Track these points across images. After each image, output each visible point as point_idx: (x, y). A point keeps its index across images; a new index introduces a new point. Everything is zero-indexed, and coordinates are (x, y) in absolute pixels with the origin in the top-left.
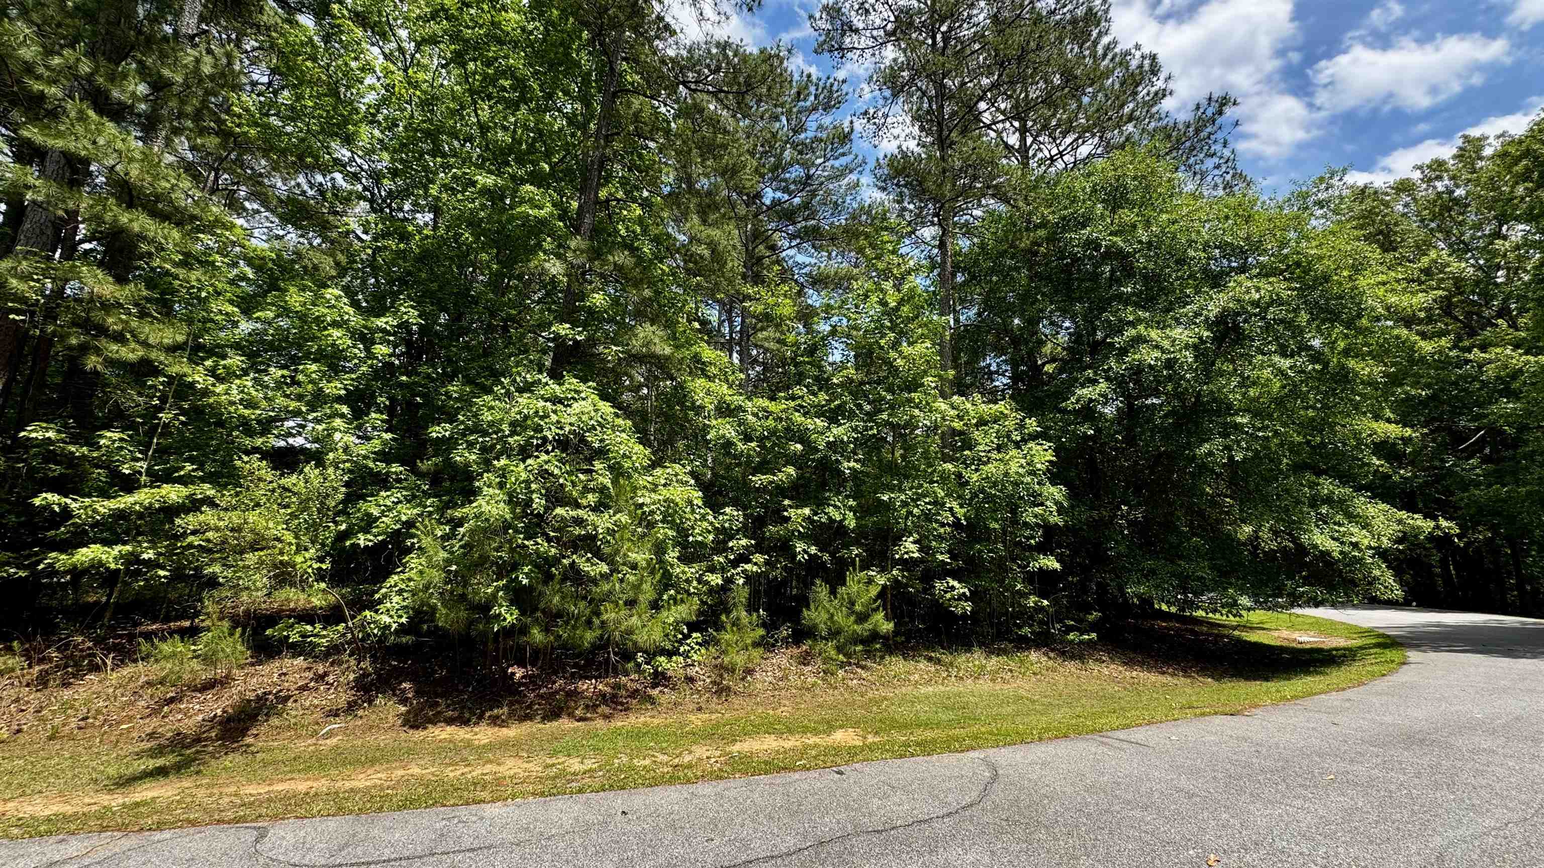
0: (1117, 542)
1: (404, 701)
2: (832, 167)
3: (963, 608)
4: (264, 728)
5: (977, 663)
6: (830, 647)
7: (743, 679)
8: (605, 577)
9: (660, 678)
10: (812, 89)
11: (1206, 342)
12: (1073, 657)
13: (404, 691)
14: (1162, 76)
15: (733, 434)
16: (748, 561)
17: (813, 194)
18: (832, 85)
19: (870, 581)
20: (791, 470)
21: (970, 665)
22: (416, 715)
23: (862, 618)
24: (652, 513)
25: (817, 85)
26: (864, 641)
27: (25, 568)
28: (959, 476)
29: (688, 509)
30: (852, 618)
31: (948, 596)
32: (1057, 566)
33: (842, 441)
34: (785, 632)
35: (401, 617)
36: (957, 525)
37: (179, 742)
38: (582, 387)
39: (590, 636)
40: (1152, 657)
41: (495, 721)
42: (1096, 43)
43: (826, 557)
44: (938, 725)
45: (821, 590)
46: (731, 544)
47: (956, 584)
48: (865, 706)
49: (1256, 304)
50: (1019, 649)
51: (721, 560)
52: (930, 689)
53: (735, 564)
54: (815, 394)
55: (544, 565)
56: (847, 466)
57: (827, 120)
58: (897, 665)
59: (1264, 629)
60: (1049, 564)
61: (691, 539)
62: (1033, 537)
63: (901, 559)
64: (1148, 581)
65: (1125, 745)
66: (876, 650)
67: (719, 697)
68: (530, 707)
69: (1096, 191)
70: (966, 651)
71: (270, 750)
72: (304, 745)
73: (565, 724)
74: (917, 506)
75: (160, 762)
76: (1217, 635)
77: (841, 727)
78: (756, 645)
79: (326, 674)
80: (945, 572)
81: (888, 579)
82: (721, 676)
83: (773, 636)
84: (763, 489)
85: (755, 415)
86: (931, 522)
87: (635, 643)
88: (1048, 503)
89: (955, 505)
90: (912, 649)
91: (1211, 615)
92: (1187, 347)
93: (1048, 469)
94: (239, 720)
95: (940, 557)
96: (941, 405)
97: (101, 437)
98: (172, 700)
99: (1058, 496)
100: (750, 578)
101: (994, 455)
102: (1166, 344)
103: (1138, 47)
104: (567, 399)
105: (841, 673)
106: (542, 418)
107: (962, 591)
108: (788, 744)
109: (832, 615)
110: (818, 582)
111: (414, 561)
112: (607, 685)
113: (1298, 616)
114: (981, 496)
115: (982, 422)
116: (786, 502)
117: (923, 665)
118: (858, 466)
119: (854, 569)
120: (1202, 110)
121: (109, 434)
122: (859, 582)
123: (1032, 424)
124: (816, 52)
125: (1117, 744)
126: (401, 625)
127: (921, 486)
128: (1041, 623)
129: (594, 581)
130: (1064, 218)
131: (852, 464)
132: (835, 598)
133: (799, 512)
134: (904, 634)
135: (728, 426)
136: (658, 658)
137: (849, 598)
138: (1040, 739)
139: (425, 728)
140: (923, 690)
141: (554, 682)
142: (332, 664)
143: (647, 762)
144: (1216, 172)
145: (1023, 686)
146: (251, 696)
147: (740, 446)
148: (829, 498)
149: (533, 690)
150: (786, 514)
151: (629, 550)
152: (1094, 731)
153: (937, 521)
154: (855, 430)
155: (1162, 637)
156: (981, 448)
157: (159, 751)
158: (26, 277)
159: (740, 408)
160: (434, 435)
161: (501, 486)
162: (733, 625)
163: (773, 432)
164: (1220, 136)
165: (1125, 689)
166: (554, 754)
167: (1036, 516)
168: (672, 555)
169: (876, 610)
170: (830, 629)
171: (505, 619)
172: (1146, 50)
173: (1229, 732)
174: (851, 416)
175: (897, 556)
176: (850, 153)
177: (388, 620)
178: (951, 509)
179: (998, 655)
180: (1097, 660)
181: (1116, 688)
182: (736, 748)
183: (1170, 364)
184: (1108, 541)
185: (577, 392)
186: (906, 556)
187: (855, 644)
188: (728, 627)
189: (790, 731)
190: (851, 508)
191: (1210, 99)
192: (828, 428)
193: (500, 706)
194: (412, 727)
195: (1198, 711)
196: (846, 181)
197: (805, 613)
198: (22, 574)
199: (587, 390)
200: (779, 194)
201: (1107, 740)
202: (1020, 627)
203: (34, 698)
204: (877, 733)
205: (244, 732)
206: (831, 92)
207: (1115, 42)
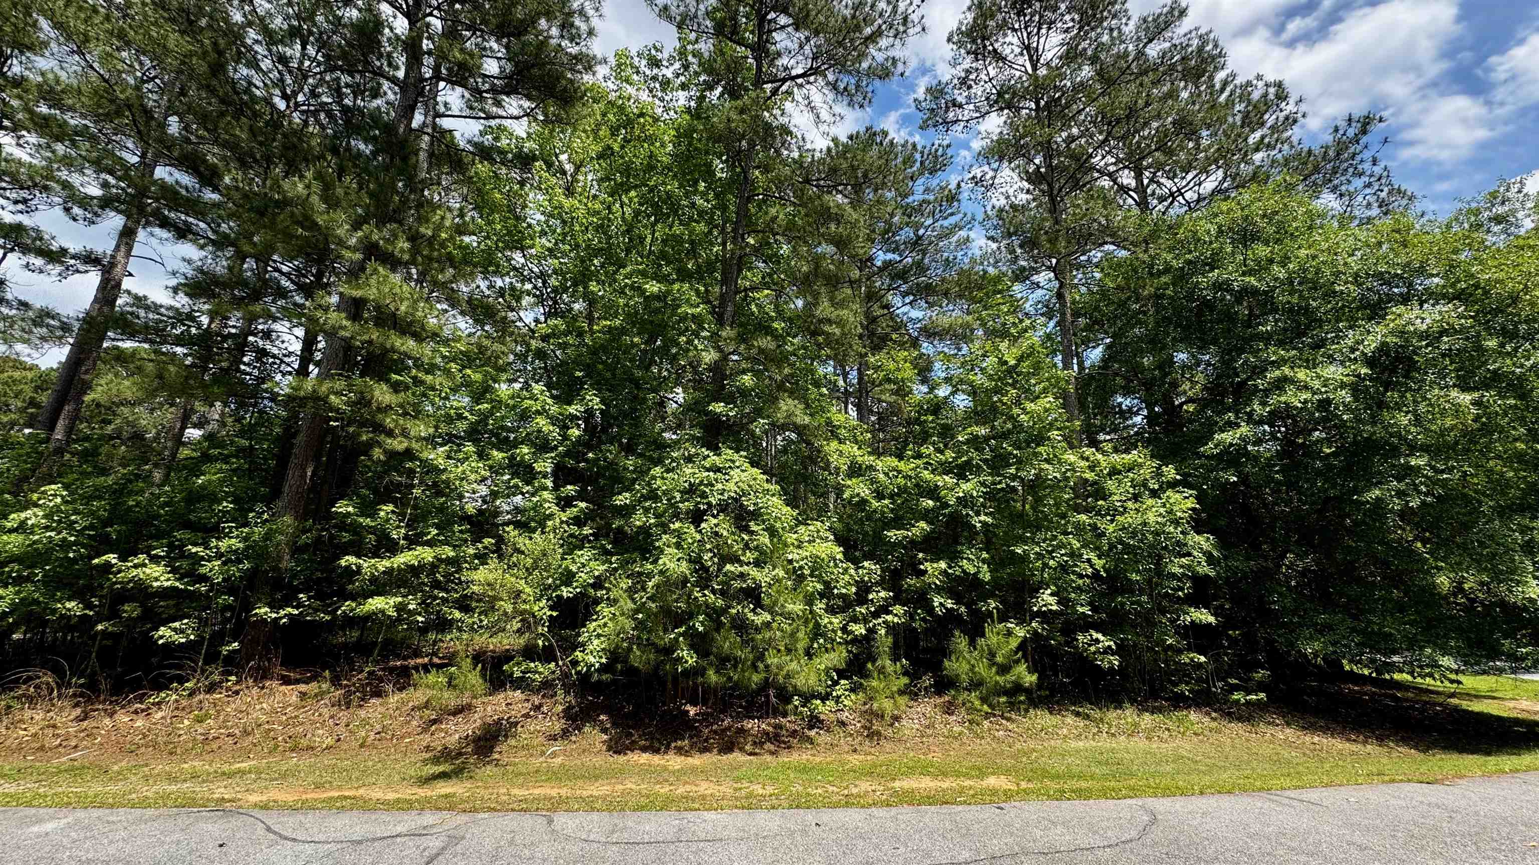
0: (1280, 594)
1: (604, 731)
2: (941, 226)
3: (1110, 662)
4: (504, 747)
5: (1130, 720)
6: (974, 697)
7: (892, 725)
8: (768, 625)
9: (815, 721)
10: (918, 156)
11: (1364, 379)
12: (1240, 719)
13: (602, 722)
14: (1292, 101)
15: (867, 492)
16: (888, 613)
17: (924, 252)
18: (937, 151)
19: (1009, 633)
20: (922, 524)
21: (1123, 722)
22: (616, 743)
23: (1004, 669)
24: (801, 568)
25: (922, 153)
26: (1006, 692)
27: (328, 613)
28: (1094, 527)
29: (832, 564)
30: (994, 669)
31: (1093, 649)
32: (1211, 619)
33: (972, 496)
34: (927, 680)
35: (601, 657)
36: (1096, 576)
37: (446, 755)
38: (736, 457)
39: (756, 678)
40: (1338, 723)
41: (680, 751)
42: (1211, 78)
43: (963, 609)
44: (1092, 777)
45: (961, 642)
46: (871, 597)
47: (1100, 636)
48: (1014, 756)
49: (1423, 335)
50: (1176, 707)
51: (863, 611)
52: (1081, 744)
53: (876, 615)
54: (942, 452)
55: (714, 615)
56: (978, 521)
57: (934, 183)
58: (1042, 718)
59: (1494, 698)
60: (1203, 617)
61: (836, 591)
62: (1182, 589)
63: (1039, 611)
64: (1324, 636)
65: (1295, 803)
66: (1021, 702)
67: (871, 739)
68: (706, 740)
69: (1222, 232)
70: (1116, 708)
71: (515, 764)
72: (537, 762)
73: (736, 757)
74: (1053, 558)
75: (441, 768)
76: (1426, 703)
77: (993, 774)
78: (901, 692)
79: (541, 705)
80: (1086, 625)
81: (1028, 632)
82: (871, 722)
83: (915, 686)
84: (898, 544)
85: (886, 474)
86: (1068, 574)
87: (795, 687)
88: (1195, 553)
89: (1092, 556)
90: (1058, 703)
91: (1419, 680)
92: (1343, 386)
93: (1191, 517)
94: (486, 740)
95: (1080, 609)
96: (1071, 457)
97: (380, 510)
98: (434, 722)
99: (1205, 546)
100: (892, 629)
101: (1130, 504)
102: (1316, 384)
103: (1259, 77)
104: (724, 468)
105: (986, 724)
106: (706, 486)
107: (1107, 644)
108: (945, 785)
109: (973, 666)
110: (957, 633)
111: (605, 610)
112: (769, 724)
113: (1523, 681)
114: (1120, 547)
115: (1114, 472)
116: (921, 555)
117: (1070, 719)
118: (989, 520)
119: (993, 621)
120: (1341, 132)
121: (385, 508)
122: (998, 634)
123: (1170, 472)
124: (921, 128)
125: (1287, 801)
126: (601, 664)
127: (1054, 538)
128: (1199, 680)
129: (758, 630)
130: (1189, 262)
131: (983, 518)
132: (975, 649)
133: (935, 565)
134: (1047, 688)
135: (862, 485)
136: (814, 701)
137: (989, 649)
138: (1202, 793)
139: (625, 754)
140: (1073, 744)
141: (723, 721)
142: (543, 696)
143: (820, 791)
144: (1368, 191)
145: (1185, 746)
146: (489, 720)
147: (875, 504)
148: (962, 552)
149: (707, 727)
150: (922, 567)
151: (786, 601)
152: (1261, 789)
153: (1074, 573)
154: (983, 484)
155: (1354, 701)
156: (1116, 498)
157: (436, 761)
158: (339, 393)
159: (871, 468)
160: (618, 502)
161: (678, 546)
162: (879, 672)
163: (903, 490)
164: (1367, 155)
165: (1304, 754)
166: (738, 780)
167: (1181, 567)
168: (820, 606)
169: (1017, 662)
170: (972, 680)
171: (686, 662)
172: (1271, 78)
173: (1420, 799)
174: (978, 470)
175: (1035, 609)
176: (959, 212)
177: (592, 660)
178: (1089, 560)
179: (1153, 713)
180: (1269, 723)
181: (1293, 754)
182: (897, 784)
183: (1324, 404)
184: (1271, 594)
185: (733, 462)
186: (1044, 609)
187: (999, 696)
188: (876, 675)
189: (945, 774)
190: (984, 561)
191: (1350, 120)
192: (957, 484)
193: (683, 739)
194: (615, 752)
195: (1387, 778)
196: (955, 238)
197: (946, 663)
198: (328, 618)
199: (740, 458)
200: (890, 256)
201: (1275, 798)
202: (1176, 685)
203: (344, 716)
204: (1029, 780)
205: (491, 750)
206: (936, 157)
207: (1233, 75)
